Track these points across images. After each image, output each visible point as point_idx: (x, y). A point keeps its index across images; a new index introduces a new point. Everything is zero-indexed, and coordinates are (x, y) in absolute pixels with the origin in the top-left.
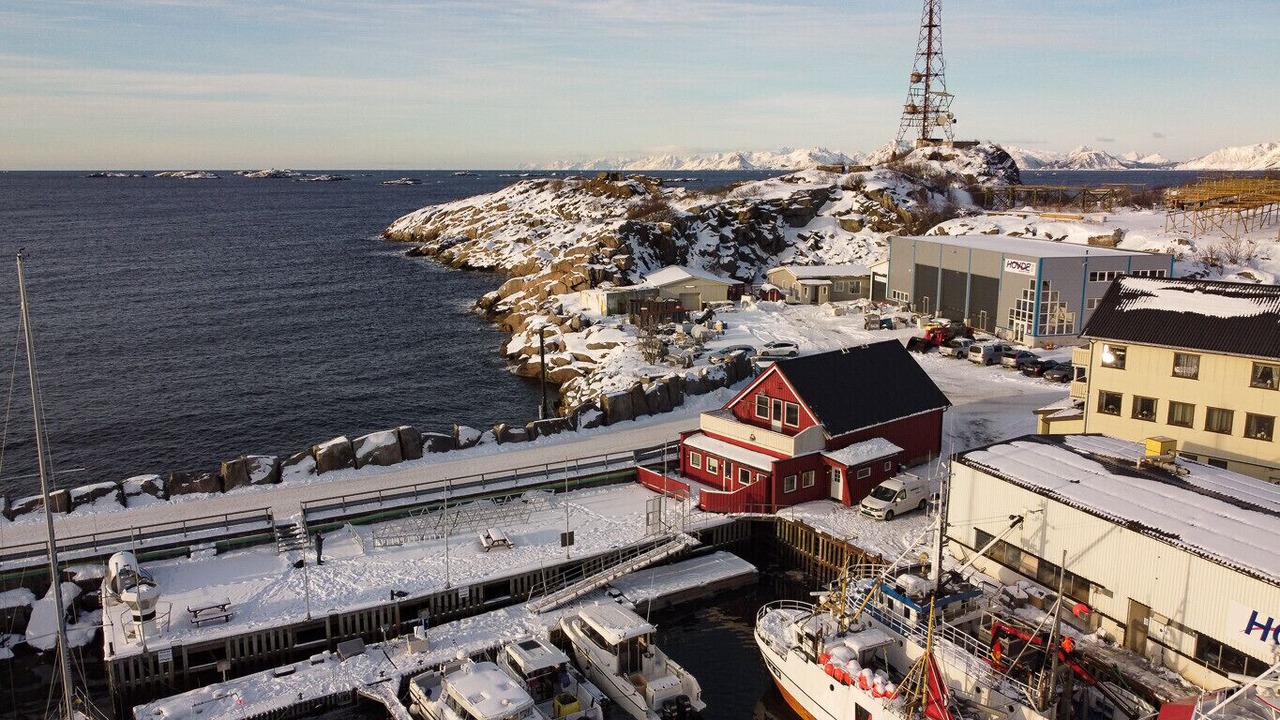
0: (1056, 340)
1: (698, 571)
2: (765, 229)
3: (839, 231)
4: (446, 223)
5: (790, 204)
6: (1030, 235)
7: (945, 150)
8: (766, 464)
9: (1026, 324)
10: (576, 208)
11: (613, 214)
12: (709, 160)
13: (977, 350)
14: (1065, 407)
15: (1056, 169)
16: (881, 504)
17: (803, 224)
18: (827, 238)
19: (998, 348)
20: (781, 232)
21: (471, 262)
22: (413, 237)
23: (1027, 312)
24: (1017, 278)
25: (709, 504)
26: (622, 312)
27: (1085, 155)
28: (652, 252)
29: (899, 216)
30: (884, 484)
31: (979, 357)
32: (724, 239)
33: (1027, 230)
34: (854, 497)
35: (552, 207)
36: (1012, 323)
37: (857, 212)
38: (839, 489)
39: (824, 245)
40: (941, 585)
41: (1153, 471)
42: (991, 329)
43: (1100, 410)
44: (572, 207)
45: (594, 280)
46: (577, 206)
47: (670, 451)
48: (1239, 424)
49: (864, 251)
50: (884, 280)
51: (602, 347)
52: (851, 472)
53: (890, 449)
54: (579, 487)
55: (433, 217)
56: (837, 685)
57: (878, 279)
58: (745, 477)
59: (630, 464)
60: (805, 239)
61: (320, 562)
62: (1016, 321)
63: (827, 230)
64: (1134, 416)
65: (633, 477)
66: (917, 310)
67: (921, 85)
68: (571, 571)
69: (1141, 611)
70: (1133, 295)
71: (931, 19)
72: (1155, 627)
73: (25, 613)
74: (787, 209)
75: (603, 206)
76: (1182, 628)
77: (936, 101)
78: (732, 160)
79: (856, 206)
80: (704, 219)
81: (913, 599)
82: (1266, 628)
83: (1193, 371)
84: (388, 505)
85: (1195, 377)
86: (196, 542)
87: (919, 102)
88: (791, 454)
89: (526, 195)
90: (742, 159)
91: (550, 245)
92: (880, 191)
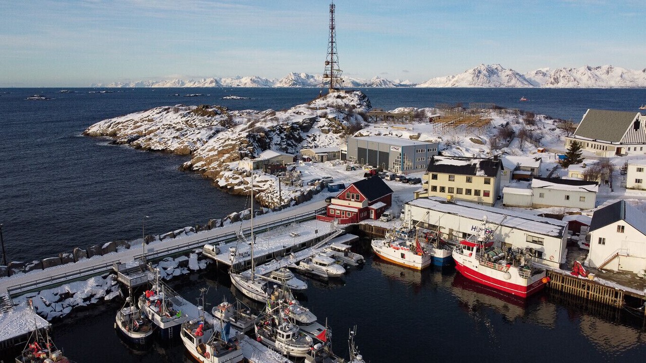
0: (408, 172)
1: (345, 238)
2: (296, 134)
3: (321, 133)
4: (120, 128)
5: (303, 124)
6: (391, 135)
7: (342, 94)
8: (356, 210)
9: (399, 167)
10: (194, 122)
11: (212, 124)
12: (199, 82)
13: (387, 176)
14: (421, 190)
15: (366, 87)
16: (385, 218)
17: (307, 131)
18: (317, 136)
19: (394, 175)
20: (301, 135)
21: (153, 147)
22: (102, 135)
23: (399, 163)
24: (395, 152)
25: (343, 222)
26: (258, 169)
27: (378, 81)
28: (257, 144)
29: (343, 128)
30: (385, 213)
31: (389, 178)
32: (282, 138)
33: (390, 133)
34: (377, 217)
35: (182, 121)
36: (394, 166)
37: (327, 126)
38: (373, 216)
39: (317, 139)
40: (411, 230)
41: (449, 202)
42: (387, 169)
43: (432, 191)
44: (192, 122)
45: (242, 157)
46: (195, 121)
47: (323, 210)
48: (464, 192)
49: (332, 141)
50: (346, 153)
51: (263, 182)
52: (376, 211)
53: (384, 204)
54: (303, 221)
55: (112, 125)
56: (396, 250)
57: (343, 152)
58: (349, 214)
59: (314, 214)
60: (310, 137)
61: (255, 243)
62: (395, 166)
63: (317, 133)
64: (440, 192)
65: (314, 218)
66: (359, 163)
67: (329, 66)
68: (318, 240)
69: (451, 230)
70: (437, 161)
71: (332, 39)
72: (454, 233)
73: (187, 262)
74: (302, 126)
75: (206, 121)
76: (459, 232)
77: (335, 72)
78: (211, 82)
79: (326, 124)
80: (274, 131)
81: (406, 233)
82: (475, 228)
83: (453, 179)
84: (261, 229)
85: (454, 181)
86: (220, 241)
87: (329, 73)
88: (362, 207)
89: (161, 114)
90: (216, 82)
91: (192, 140)
92: (334, 118)
